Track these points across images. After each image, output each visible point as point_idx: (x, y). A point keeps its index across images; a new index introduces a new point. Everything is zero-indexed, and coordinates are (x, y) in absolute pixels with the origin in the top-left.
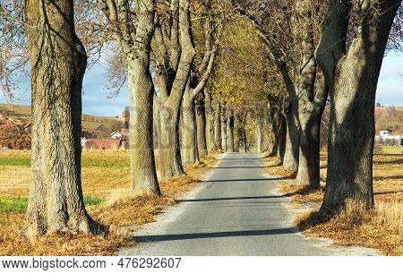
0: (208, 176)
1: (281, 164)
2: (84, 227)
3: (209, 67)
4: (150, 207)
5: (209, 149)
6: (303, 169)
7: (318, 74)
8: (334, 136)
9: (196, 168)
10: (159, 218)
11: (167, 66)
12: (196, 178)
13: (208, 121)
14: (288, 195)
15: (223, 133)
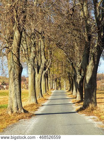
0: (50, 98)
1: (72, 94)
2: (22, 111)
3: (50, 64)
4: (35, 107)
5: (49, 89)
6: (78, 95)
8: (86, 86)
9: (46, 95)
10: (38, 110)
11: (38, 65)
12: (46, 98)
14: (74, 103)
15: (53, 84)
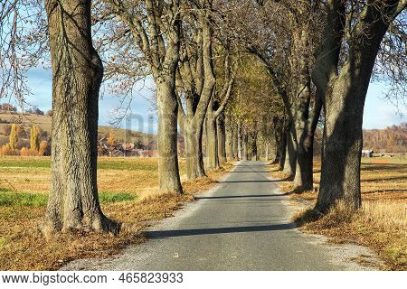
0: (225, 178)
1: (282, 169)
2: (96, 225)
3: (228, 94)
4: (172, 203)
5: (228, 158)
7: (312, 100)
8: (325, 146)
9: (216, 171)
10: (177, 213)
11: (193, 91)
13: (227, 137)
14: (287, 194)
15: (239, 146)
